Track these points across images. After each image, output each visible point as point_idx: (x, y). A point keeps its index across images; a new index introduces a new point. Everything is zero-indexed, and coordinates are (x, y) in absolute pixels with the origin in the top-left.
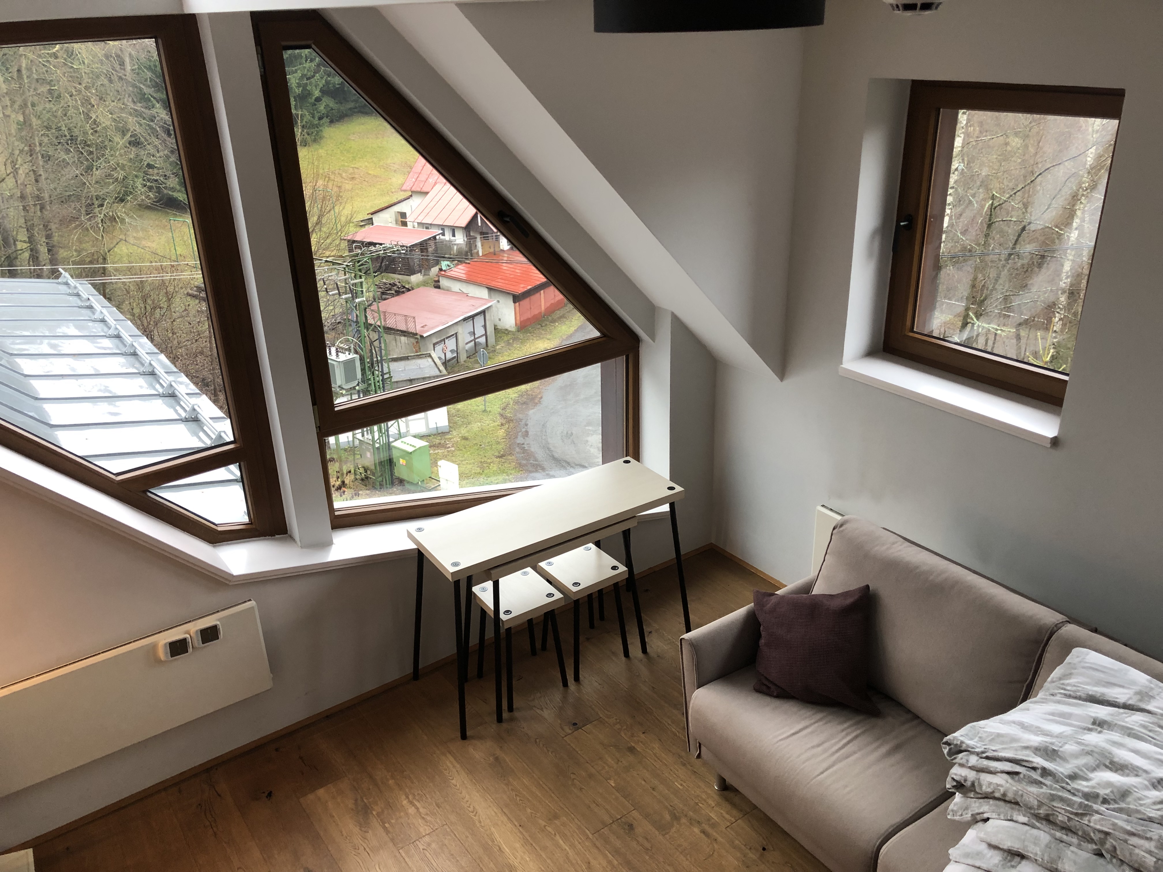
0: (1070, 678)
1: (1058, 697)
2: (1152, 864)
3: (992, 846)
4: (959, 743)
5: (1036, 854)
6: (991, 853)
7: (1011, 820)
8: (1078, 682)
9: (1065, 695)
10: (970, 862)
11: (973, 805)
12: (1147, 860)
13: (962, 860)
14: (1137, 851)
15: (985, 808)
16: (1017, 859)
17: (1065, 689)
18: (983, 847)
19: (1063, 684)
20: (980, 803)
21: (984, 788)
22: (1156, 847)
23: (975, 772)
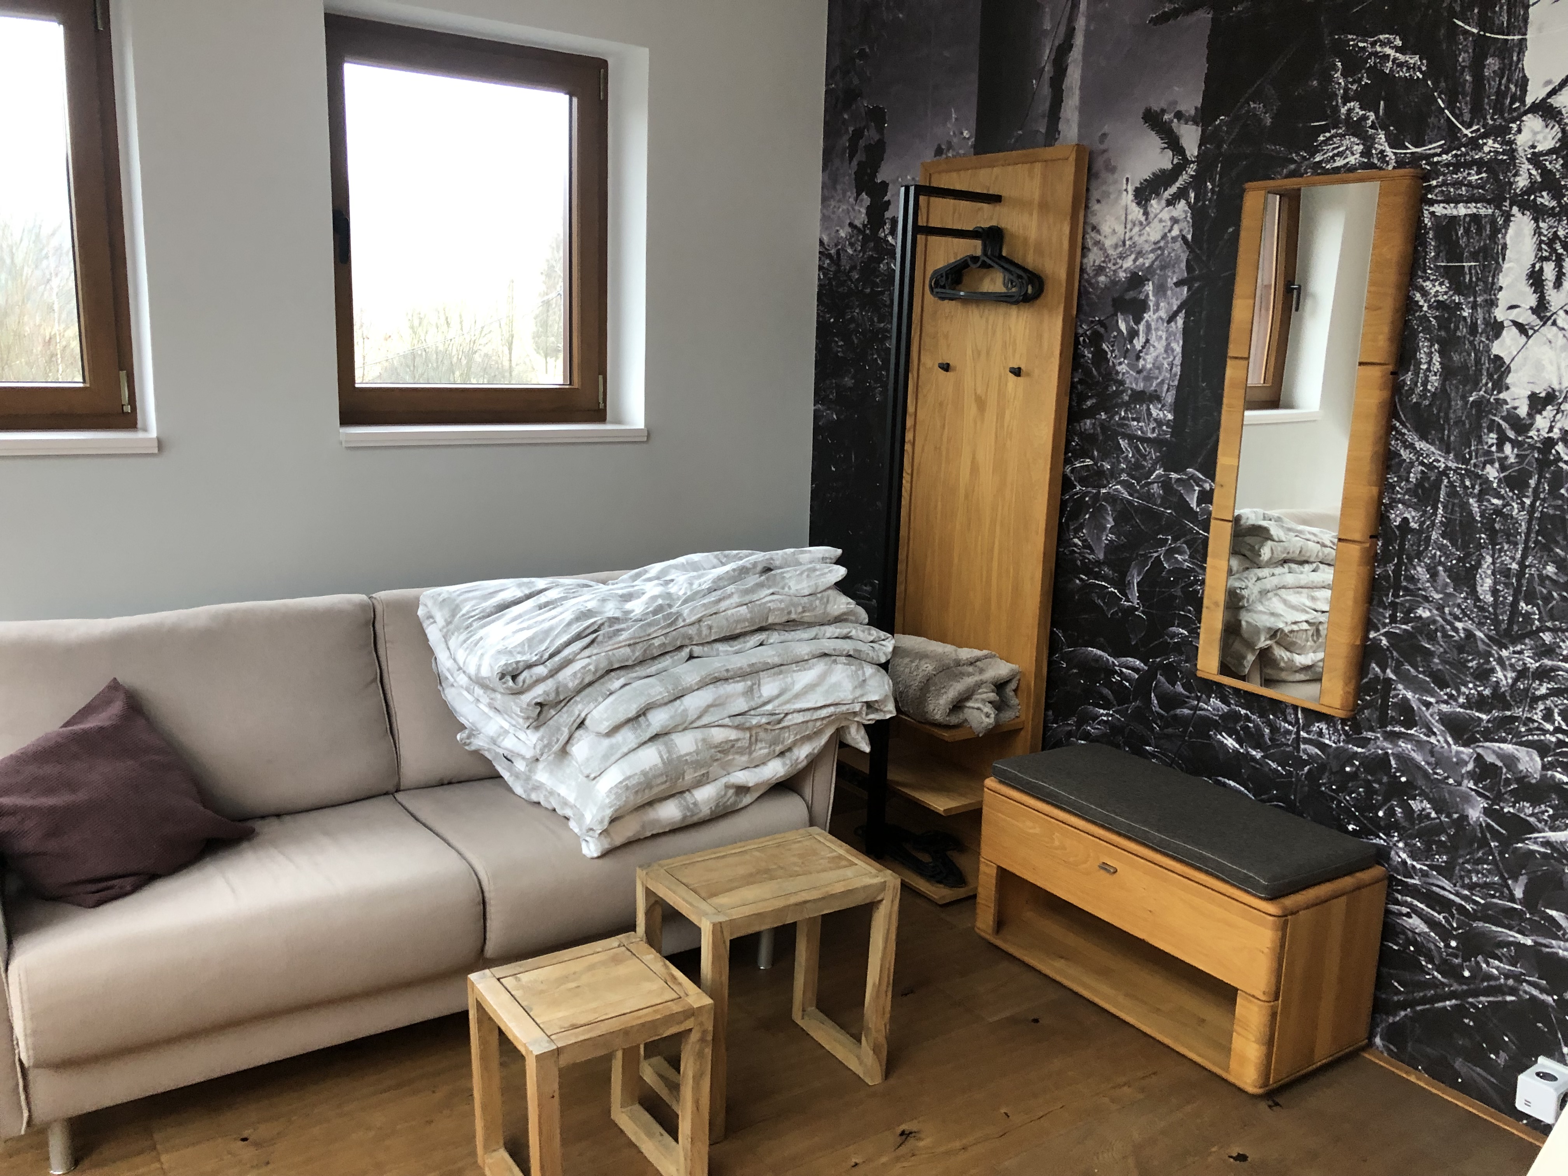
0: (461, 610)
1: (475, 625)
2: (746, 611)
3: (615, 729)
4: (514, 666)
5: (661, 693)
6: (619, 737)
7: (611, 694)
8: (474, 606)
9: (479, 618)
10: (613, 759)
11: (561, 720)
12: (742, 612)
13: (608, 764)
14: (729, 612)
15: (578, 708)
16: (642, 719)
17: (472, 617)
18: (606, 742)
19: (463, 615)
20: (567, 711)
21: (571, 685)
22: (739, 597)
23: (551, 680)
